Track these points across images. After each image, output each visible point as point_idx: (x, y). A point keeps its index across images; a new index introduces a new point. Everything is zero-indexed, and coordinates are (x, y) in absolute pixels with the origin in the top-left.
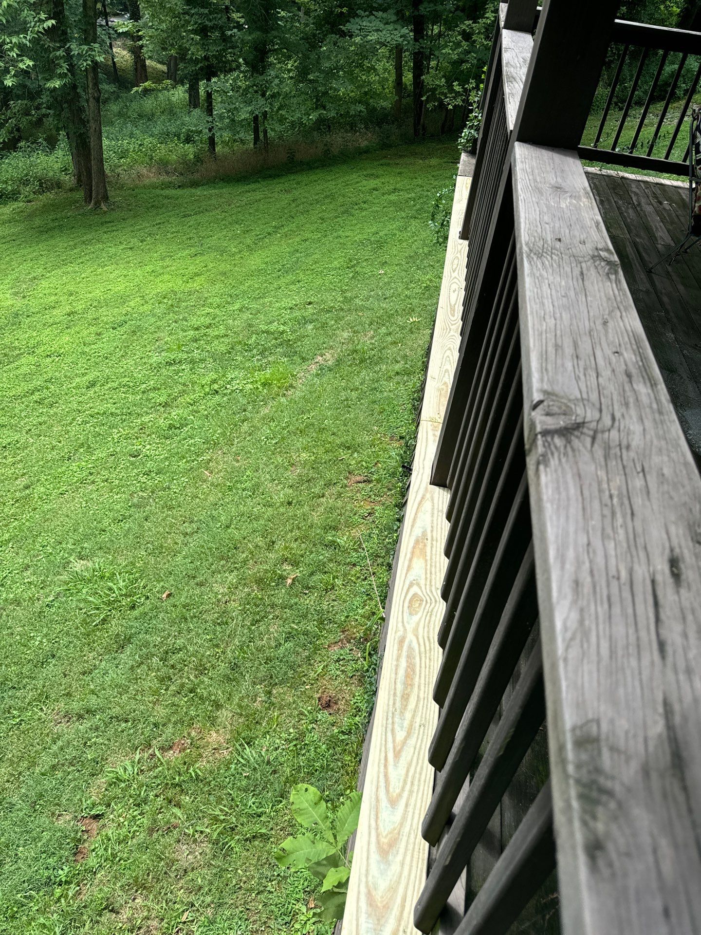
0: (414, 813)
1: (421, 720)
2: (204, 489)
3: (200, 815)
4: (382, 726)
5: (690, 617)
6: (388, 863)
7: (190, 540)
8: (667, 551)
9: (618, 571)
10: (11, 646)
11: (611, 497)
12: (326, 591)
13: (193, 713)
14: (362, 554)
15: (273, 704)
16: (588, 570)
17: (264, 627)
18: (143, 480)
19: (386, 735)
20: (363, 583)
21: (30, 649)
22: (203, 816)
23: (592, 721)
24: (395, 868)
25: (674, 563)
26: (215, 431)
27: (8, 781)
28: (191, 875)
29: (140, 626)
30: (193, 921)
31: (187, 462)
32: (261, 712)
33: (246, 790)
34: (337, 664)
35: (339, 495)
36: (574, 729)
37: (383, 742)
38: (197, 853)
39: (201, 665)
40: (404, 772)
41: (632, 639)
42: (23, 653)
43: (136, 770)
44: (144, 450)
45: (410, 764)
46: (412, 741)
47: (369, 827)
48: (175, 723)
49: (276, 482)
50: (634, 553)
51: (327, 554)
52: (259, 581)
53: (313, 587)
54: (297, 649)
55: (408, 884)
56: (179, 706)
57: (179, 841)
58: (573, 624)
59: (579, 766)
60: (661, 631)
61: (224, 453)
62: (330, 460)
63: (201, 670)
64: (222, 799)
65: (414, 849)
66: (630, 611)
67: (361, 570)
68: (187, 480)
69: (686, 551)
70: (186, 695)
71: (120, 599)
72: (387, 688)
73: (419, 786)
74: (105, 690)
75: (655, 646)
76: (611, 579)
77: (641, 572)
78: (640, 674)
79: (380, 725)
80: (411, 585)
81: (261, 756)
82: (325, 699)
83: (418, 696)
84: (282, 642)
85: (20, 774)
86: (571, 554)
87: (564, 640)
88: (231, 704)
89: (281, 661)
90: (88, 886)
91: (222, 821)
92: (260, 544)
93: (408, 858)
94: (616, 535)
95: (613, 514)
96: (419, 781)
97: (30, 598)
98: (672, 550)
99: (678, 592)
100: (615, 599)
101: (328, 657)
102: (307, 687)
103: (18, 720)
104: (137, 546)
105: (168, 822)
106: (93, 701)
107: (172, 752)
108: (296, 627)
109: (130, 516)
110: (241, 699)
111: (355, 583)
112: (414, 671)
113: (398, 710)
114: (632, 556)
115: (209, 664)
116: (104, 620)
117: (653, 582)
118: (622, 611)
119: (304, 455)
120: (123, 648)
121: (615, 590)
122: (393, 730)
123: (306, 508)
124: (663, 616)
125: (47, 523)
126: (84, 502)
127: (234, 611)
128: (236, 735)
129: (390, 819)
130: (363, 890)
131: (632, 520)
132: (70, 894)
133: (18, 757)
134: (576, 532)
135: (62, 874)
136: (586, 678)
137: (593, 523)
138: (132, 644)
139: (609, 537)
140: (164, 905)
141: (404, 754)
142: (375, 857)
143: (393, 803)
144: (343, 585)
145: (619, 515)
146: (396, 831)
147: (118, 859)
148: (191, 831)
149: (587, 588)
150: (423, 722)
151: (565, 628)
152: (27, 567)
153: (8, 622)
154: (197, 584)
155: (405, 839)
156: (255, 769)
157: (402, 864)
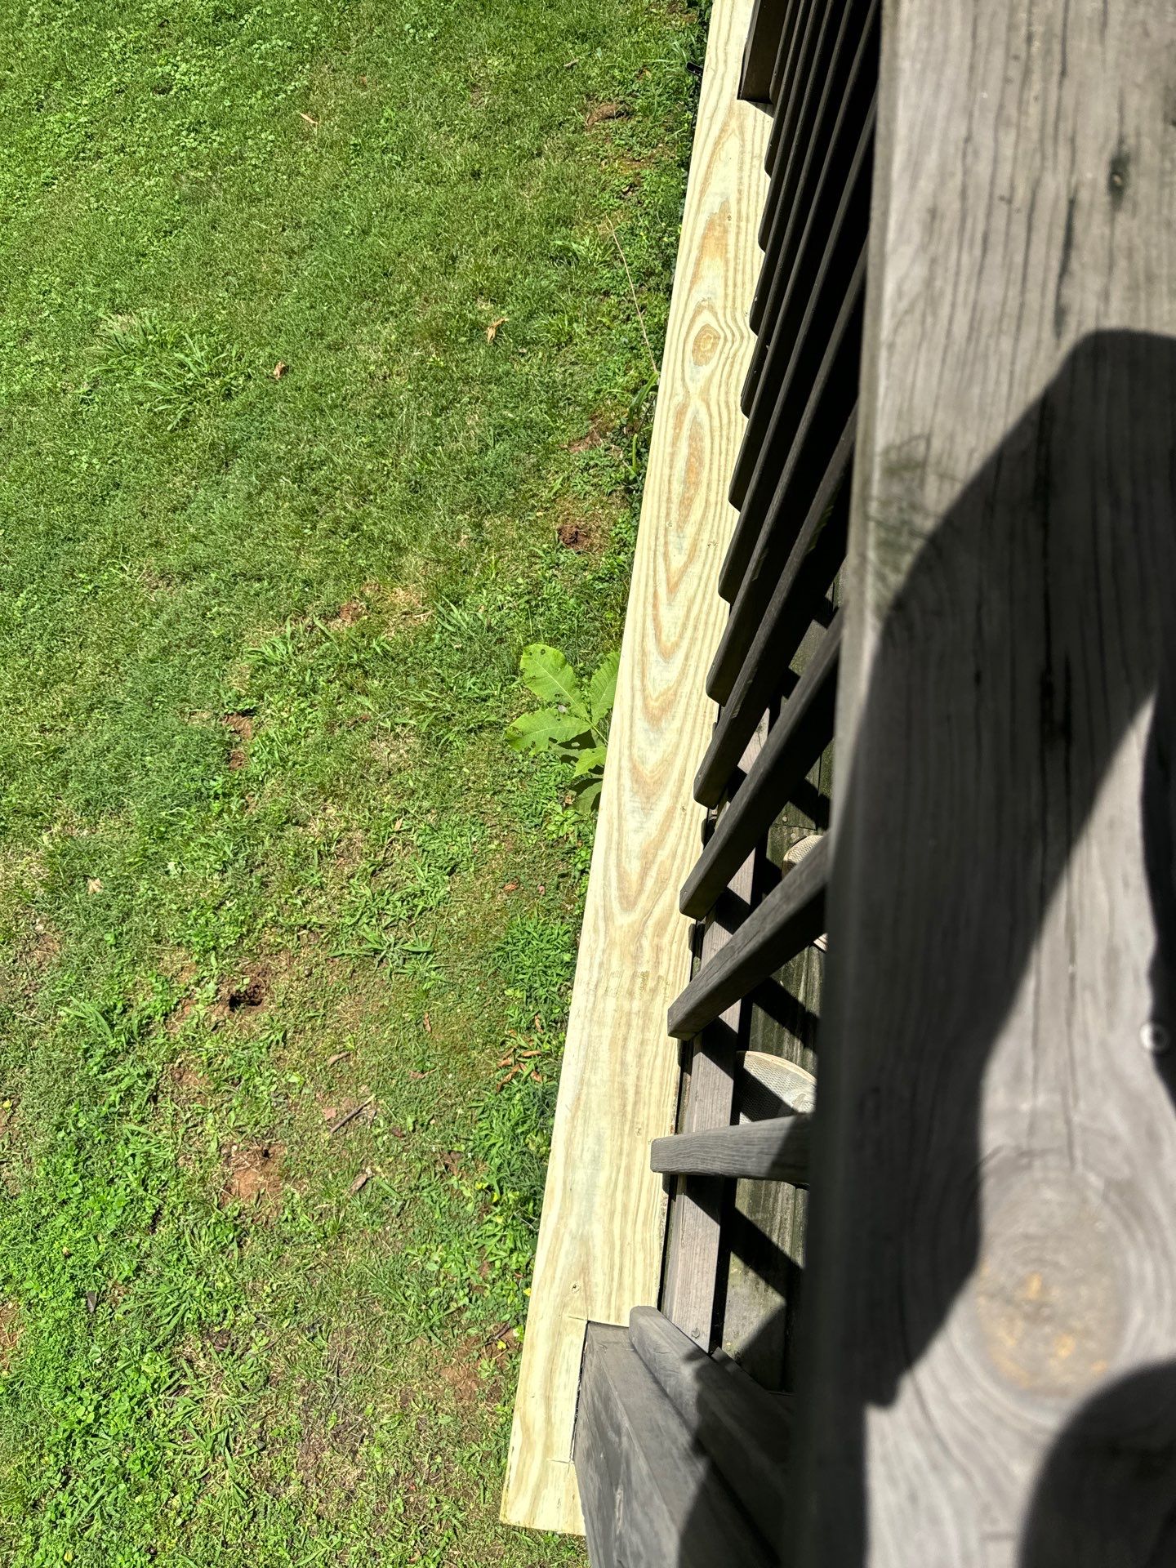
0: (697, 667)
1: (711, 536)
2: (307, 155)
3: (398, 703)
4: (649, 549)
5: (1122, 263)
6: (660, 731)
7: (302, 265)
8: (1112, 144)
9: (1012, 188)
10: (42, 473)
11: (1029, 39)
12: (559, 346)
13: (362, 562)
14: (621, 272)
15: (487, 544)
16: (959, 188)
17: (457, 417)
18: (190, 142)
19: (655, 562)
20: (624, 327)
21: (75, 476)
22: (403, 705)
23: (918, 437)
24: (670, 736)
25: (1119, 167)
26: (309, 19)
27: (103, 673)
28: (398, 778)
29: (248, 427)
30: (410, 830)
31: (265, 96)
32: (469, 556)
33: (460, 667)
34: (585, 474)
35: (571, 147)
36: (887, 451)
37: (651, 573)
38: (402, 751)
39: (361, 488)
40: (682, 613)
41: (1013, 306)
42: (66, 484)
43: (290, 647)
44: (178, 76)
45: (692, 602)
46: (696, 569)
47: (633, 688)
48: (337, 579)
49: (445, 128)
50: (1050, 150)
51: (554, 274)
52: (437, 335)
53: (535, 342)
54: (515, 454)
55: (688, 754)
56: (338, 553)
57: (373, 737)
58: (913, 286)
59: (885, 504)
60: (1065, 291)
61: (334, 70)
62: (548, 70)
63: (363, 495)
64: (428, 682)
65: (697, 711)
66: (1019, 259)
67: (619, 302)
68: (271, 137)
69: (1147, 143)
70: (346, 536)
71: (203, 381)
72: (657, 490)
73: (705, 630)
74: (213, 533)
75: (1049, 314)
76: (996, 201)
77: (1054, 187)
78: (1013, 363)
79: (646, 547)
80: (698, 311)
81: (476, 619)
82: (570, 529)
83: (707, 501)
84: (491, 443)
85: (117, 662)
86: (931, 161)
87: (893, 314)
88: (420, 547)
89: (492, 475)
90: (257, 798)
91: (432, 710)
92: (429, 263)
93: (689, 724)
94: (1023, 118)
95: (1027, 73)
96: (706, 623)
97: (49, 389)
98: (1121, 141)
99: (1112, 221)
100: (997, 239)
101: (570, 464)
102: (538, 514)
103: (90, 587)
104: (208, 282)
105: (352, 715)
106: (200, 552)
107: (340, 621)
108: (510, 415)
109: (184, 221)
110: (435, 537)
111: (609, 328)
112: (701, 461)
113: (674, 525)
114: (1043, 158)
115: (374, 486)
116: (185, 420)
117: (1072, 203)
118: (1004, 258)
119: (495, 62)
120: (227, 466)
121: (999, 221)
122: (666, 555)
123: (509, 182)
124: (1074, 265)
125: (36, 248)
126: (92, 200)
127: (401, 393)
128: (435, 592)
129: (662, 676)
130: (626, 764)
131: (1061, 84)
132: (234, 808)
133: (106, 641)
134: (948, 118)
135: (217, 784)
136: (921, 371)
137: (985, 95)
138: (241, 457)
139: (1008, 124)
140: (367, 813)
141: (682, 587)
142: (641, 724)
143: (667, 655)
144: (588, 333)
145: (1036, 77)
146: (671, 692)
147: (290, 764)
148: (388, 725)
149: (949, 224)
150: (714, 538)
151: (900, 294)
152: (27, 335)
153: (25, 433)
154: (329, 347)
155: (684, 701)
156: (470, 638)
157: (681, 731)
